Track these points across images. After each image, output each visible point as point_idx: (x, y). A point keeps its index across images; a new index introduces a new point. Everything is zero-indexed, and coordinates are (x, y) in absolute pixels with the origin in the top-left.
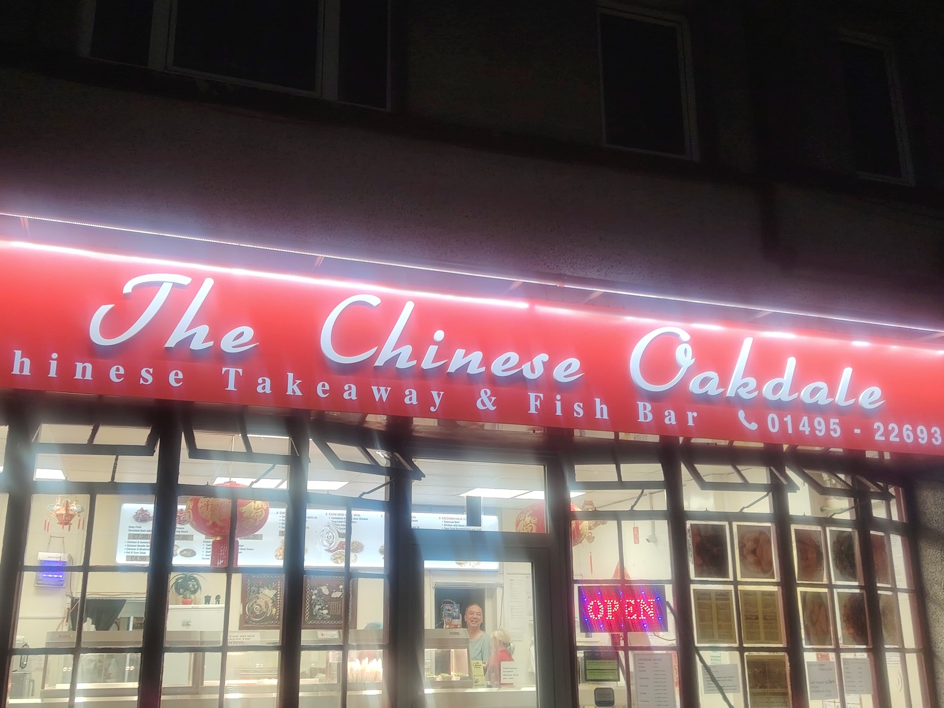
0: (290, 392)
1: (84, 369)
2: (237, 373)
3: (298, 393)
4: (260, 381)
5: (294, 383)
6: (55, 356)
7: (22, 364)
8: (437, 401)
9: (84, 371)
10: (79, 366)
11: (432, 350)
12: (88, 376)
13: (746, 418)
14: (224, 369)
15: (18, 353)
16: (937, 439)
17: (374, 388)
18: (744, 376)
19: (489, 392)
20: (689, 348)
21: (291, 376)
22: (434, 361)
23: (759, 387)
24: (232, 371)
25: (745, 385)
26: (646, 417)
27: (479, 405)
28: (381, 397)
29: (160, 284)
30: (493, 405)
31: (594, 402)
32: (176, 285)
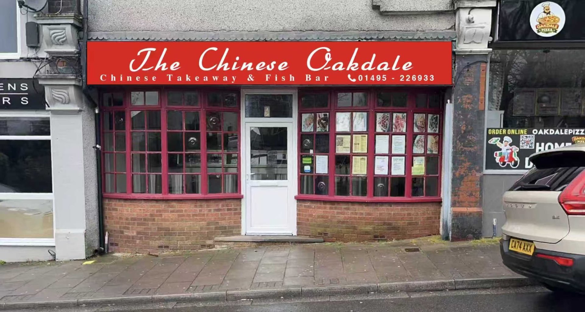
0: (187, 80)
1: (129, 78)
2: (171, 76)
3: (190, 80)
4: (178, 78)
5: (188, 77)
6: (121, 75)
7: (113, 78)
8: (234, 79)
9: (129, 79)
10: (128, 77)
11: (235, 63)
12: (131, 80)
13: (351, 77)
14: (167, 75)
15: (112, 76)
16: (432, 79)
17: (213, 77)
18: (354, 62)
19: (252, 75)
20: (329, 54)
21: (187, 75)
22: (236, 67)
23: (360, 66)
24: (170, 75)
25: (354, 66)
26: (308, 79)
27: (248, 80)
28: (216, 79)
29: (147, 52)
30: (253, 79)
31: (290, 76)
32: (152, 52)
